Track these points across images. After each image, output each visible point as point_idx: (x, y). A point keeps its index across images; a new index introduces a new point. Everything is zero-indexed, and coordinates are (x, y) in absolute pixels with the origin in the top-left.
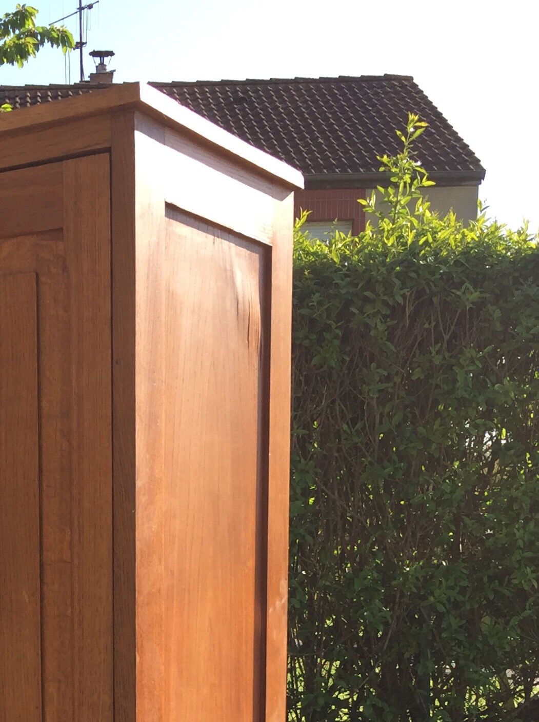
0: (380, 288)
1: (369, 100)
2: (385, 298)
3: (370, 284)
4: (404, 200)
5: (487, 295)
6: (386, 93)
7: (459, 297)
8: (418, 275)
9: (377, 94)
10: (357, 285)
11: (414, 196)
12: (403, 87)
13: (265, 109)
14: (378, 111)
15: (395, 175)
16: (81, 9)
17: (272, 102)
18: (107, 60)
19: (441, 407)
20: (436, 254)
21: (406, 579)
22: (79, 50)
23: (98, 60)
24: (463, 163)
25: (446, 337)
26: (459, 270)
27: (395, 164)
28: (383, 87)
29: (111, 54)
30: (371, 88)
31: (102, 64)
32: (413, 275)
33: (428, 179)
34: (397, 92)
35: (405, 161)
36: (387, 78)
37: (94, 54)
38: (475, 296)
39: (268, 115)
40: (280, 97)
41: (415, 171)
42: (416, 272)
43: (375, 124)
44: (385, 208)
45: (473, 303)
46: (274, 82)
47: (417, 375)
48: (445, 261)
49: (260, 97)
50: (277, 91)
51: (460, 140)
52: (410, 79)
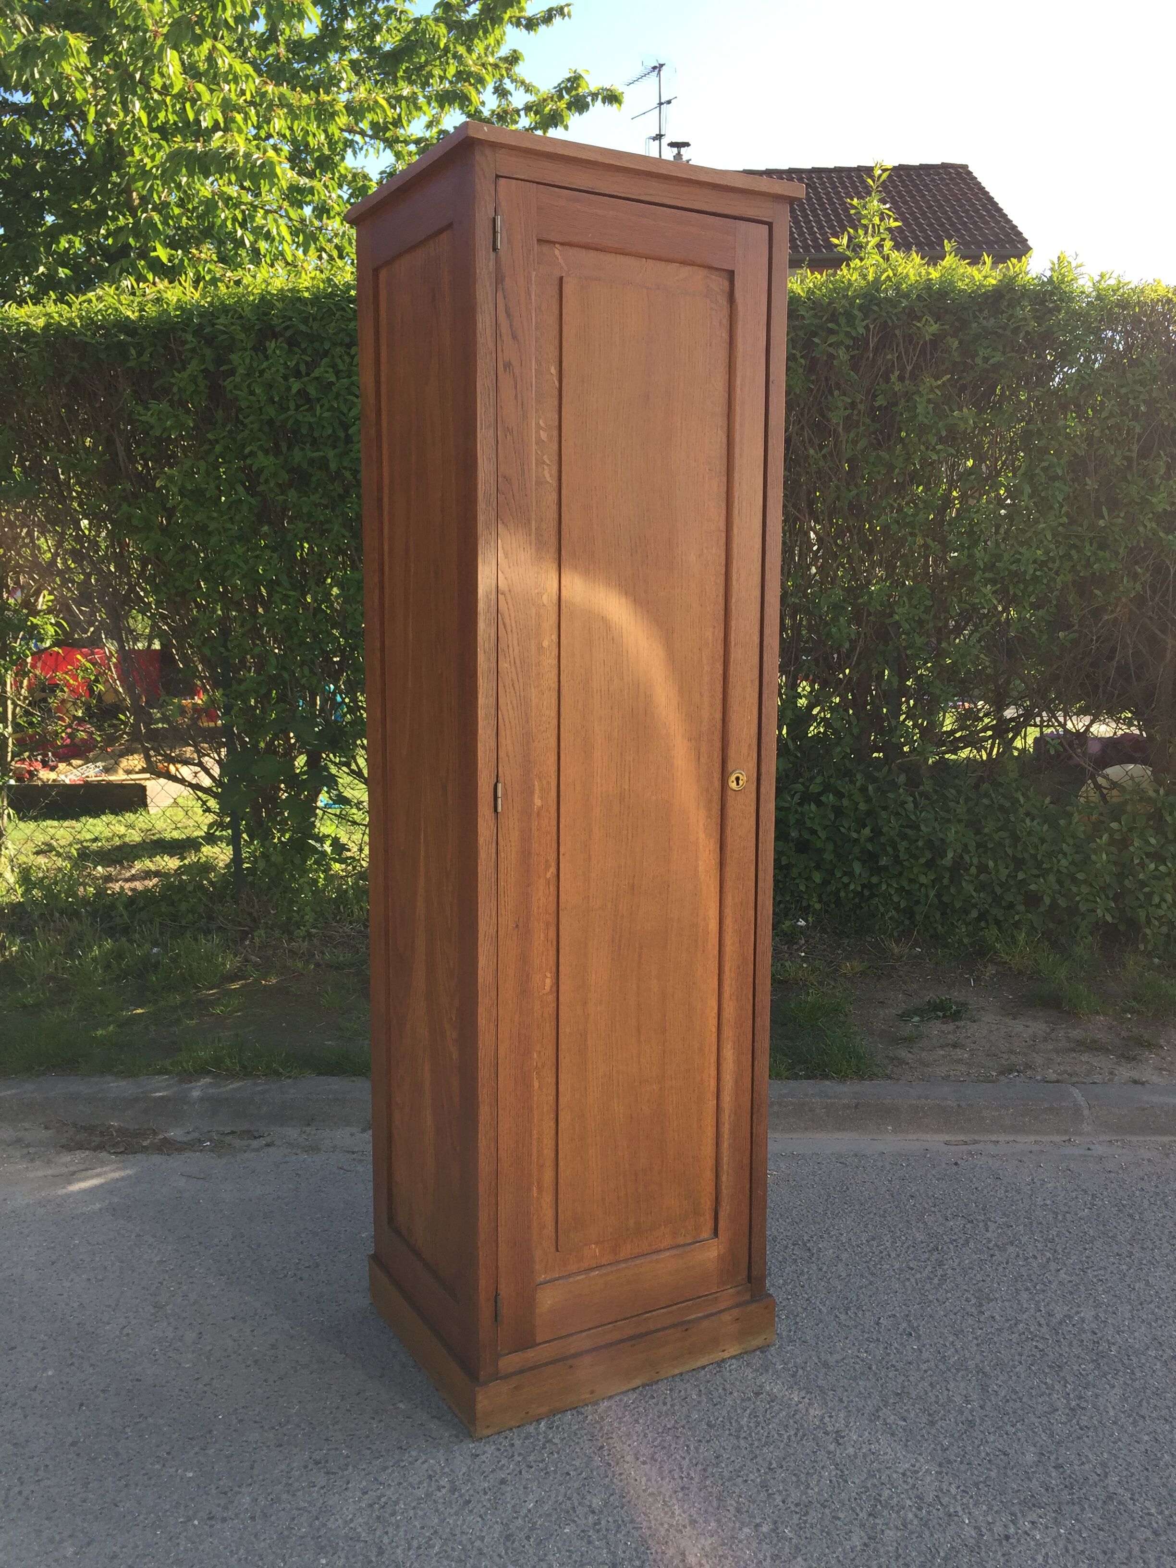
0: (842, 320)
1: (926, 186)
2: (848, 329)
3: (834, 318)
4: (873, 241)
5: (947, 327)
6: (942, 179)
7: (918, 328)
8: (881, 309)
9: (933, 180)
10: (821, 317)
11: (883, 236)
12: (959, 174)
13: (828, 194)
14: (934, 196)
15: (865, 217)
16: (661, 104)
17: (834, 188)
18: (683, 150)
19: (903, 434)
20: (898, 289)
21: (871, 598)
22: (657, 142)
23: (675, 150)
24: (1011, 242)
25: (909, 368)
26: (921, 304)
27: (864, 207)
28: (939, 174)
29: (687, 145)
30: (929, 175)
31: (679, 154)
32: (875, 308)
33: (896, 220)
34: (952, 179)
35: (874, 204)
36: (945, 166)
37: (672, 145)
38: (934, 328)
39: (830, 199)
40: (842, 183)
41: (882, 213)
42: (878, 305)
43: (930, 207)
44: (857, 248)
45: (933, 335)
46: (838, 170)
47: (880, 401)
48: (907, 296)
49: (823, 183)
50: (840, 178)
51: (1009, 222)
52: (965, 167)
